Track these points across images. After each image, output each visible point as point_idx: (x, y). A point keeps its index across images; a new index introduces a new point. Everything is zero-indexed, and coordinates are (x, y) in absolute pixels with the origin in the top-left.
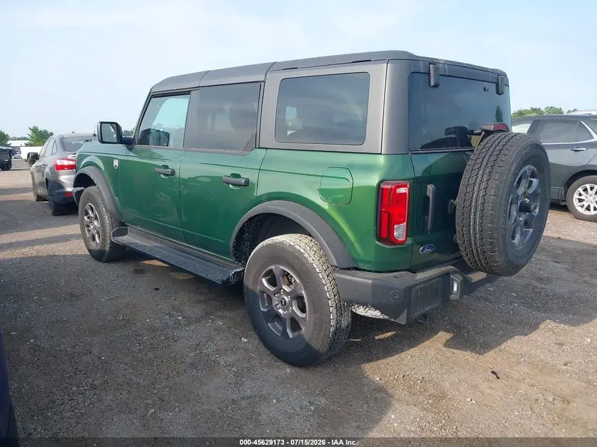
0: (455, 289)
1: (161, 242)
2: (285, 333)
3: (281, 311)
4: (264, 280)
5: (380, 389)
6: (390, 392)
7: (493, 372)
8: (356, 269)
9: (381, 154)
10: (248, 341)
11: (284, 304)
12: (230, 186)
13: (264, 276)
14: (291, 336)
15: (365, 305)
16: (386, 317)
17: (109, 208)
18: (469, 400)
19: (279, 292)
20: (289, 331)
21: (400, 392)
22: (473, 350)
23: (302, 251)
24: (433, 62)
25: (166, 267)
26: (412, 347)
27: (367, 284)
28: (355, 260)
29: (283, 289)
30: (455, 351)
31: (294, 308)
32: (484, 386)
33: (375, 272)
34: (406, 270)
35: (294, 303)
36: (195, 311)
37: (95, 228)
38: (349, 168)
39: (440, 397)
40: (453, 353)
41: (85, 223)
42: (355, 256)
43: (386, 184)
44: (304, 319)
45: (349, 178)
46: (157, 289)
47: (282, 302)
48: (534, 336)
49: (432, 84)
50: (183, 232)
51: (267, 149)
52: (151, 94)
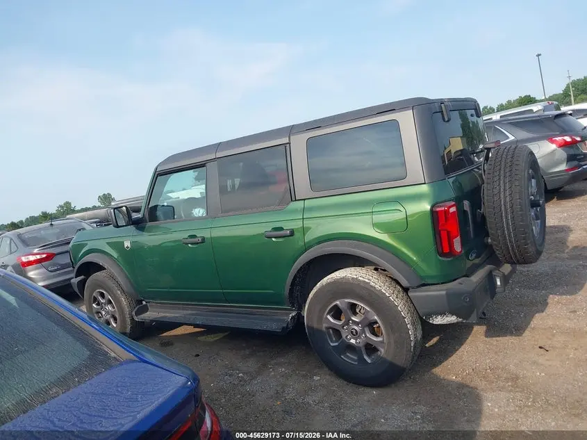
0: (499, 283)
1: (192, 309)
2: (362, 360)
3: (353, 341)
4: (329, 317)
5: (462, 386)
6: (472, 385)
7: (540, 347)
8: (424, 285)
9: (425, 183)
10: (321, 378)
11: (355, 334)
12: (273, 239)
13: (328, 314)
14: (369, 361)
15: (442, 313)
16: (460, 320)
17: (125, 289)
18: (538, 374)
19: (348, 324)
20: (366, 357)
21: (479, 384)
22: (511, 334)
23: (367, 281)
24: (442, 102)
25: (202, 331)
26: (462, 344)
27: (442, 295)
28: (422, 278)
29: (353, 321)
30: (498, 338)
31: (368, 335)
32: (541, 360)
33: (442, 283)
34: (464, 276)
35: (367, 330)
36: (252, 365)
37: (107, 312)
38: (398, 200)
39: (515, 379)
40: (497, 341)
41: (94, 311)
42: (422, 274)
43: (438, 207)
44: (382, 342)
45: (402, 209)
46: (198, 355)
47: (352, 332)
48: (549, 310)
49: (446, 119)
50: (223, 293)
51: (304, 200)
52: (157, 173)
